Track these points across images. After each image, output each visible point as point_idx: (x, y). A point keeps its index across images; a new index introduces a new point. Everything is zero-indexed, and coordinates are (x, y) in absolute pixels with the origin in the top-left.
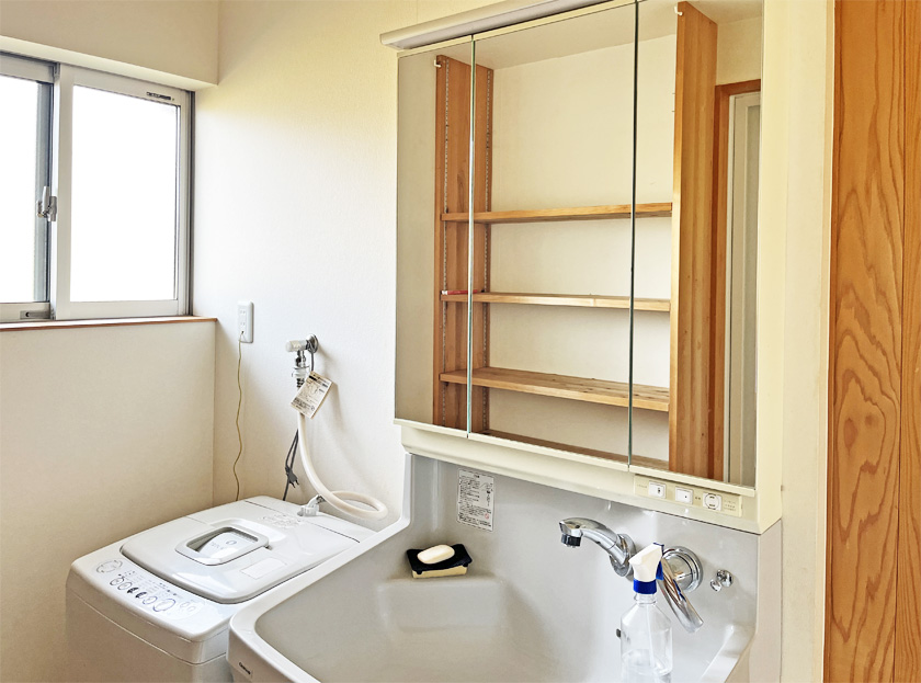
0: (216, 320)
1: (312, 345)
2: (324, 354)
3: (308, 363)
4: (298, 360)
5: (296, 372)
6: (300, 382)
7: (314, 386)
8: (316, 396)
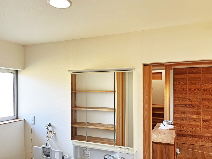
0: (25, 120)
1: (50, 125)
2: (52, 127)
3: (49, 129)
4: (47, 129)
5: (47, 131)
6: (47, 133)
7: (51, 133)
8: (51, 135)
